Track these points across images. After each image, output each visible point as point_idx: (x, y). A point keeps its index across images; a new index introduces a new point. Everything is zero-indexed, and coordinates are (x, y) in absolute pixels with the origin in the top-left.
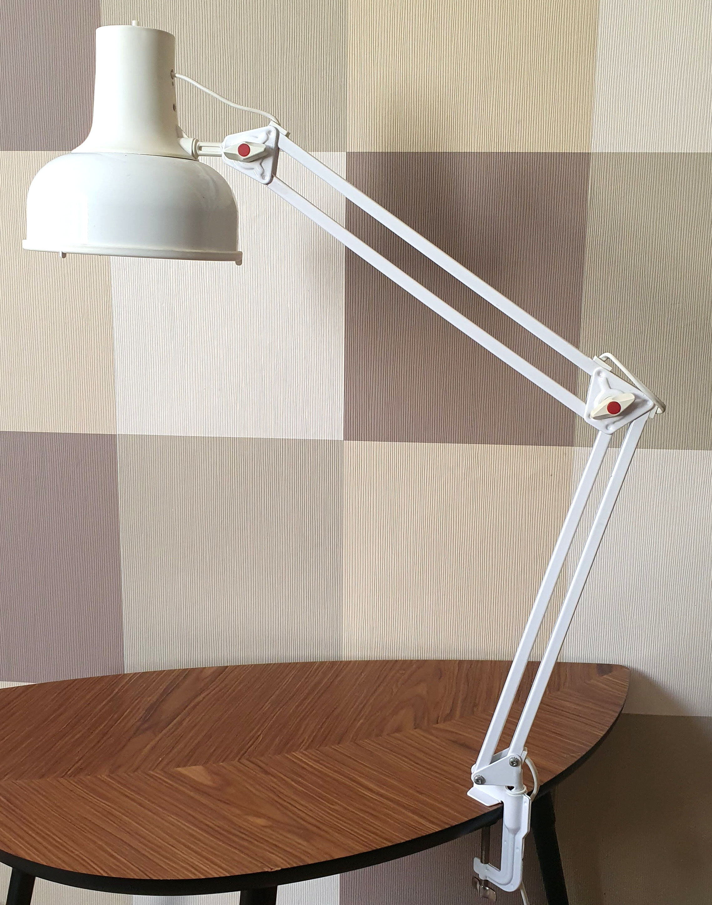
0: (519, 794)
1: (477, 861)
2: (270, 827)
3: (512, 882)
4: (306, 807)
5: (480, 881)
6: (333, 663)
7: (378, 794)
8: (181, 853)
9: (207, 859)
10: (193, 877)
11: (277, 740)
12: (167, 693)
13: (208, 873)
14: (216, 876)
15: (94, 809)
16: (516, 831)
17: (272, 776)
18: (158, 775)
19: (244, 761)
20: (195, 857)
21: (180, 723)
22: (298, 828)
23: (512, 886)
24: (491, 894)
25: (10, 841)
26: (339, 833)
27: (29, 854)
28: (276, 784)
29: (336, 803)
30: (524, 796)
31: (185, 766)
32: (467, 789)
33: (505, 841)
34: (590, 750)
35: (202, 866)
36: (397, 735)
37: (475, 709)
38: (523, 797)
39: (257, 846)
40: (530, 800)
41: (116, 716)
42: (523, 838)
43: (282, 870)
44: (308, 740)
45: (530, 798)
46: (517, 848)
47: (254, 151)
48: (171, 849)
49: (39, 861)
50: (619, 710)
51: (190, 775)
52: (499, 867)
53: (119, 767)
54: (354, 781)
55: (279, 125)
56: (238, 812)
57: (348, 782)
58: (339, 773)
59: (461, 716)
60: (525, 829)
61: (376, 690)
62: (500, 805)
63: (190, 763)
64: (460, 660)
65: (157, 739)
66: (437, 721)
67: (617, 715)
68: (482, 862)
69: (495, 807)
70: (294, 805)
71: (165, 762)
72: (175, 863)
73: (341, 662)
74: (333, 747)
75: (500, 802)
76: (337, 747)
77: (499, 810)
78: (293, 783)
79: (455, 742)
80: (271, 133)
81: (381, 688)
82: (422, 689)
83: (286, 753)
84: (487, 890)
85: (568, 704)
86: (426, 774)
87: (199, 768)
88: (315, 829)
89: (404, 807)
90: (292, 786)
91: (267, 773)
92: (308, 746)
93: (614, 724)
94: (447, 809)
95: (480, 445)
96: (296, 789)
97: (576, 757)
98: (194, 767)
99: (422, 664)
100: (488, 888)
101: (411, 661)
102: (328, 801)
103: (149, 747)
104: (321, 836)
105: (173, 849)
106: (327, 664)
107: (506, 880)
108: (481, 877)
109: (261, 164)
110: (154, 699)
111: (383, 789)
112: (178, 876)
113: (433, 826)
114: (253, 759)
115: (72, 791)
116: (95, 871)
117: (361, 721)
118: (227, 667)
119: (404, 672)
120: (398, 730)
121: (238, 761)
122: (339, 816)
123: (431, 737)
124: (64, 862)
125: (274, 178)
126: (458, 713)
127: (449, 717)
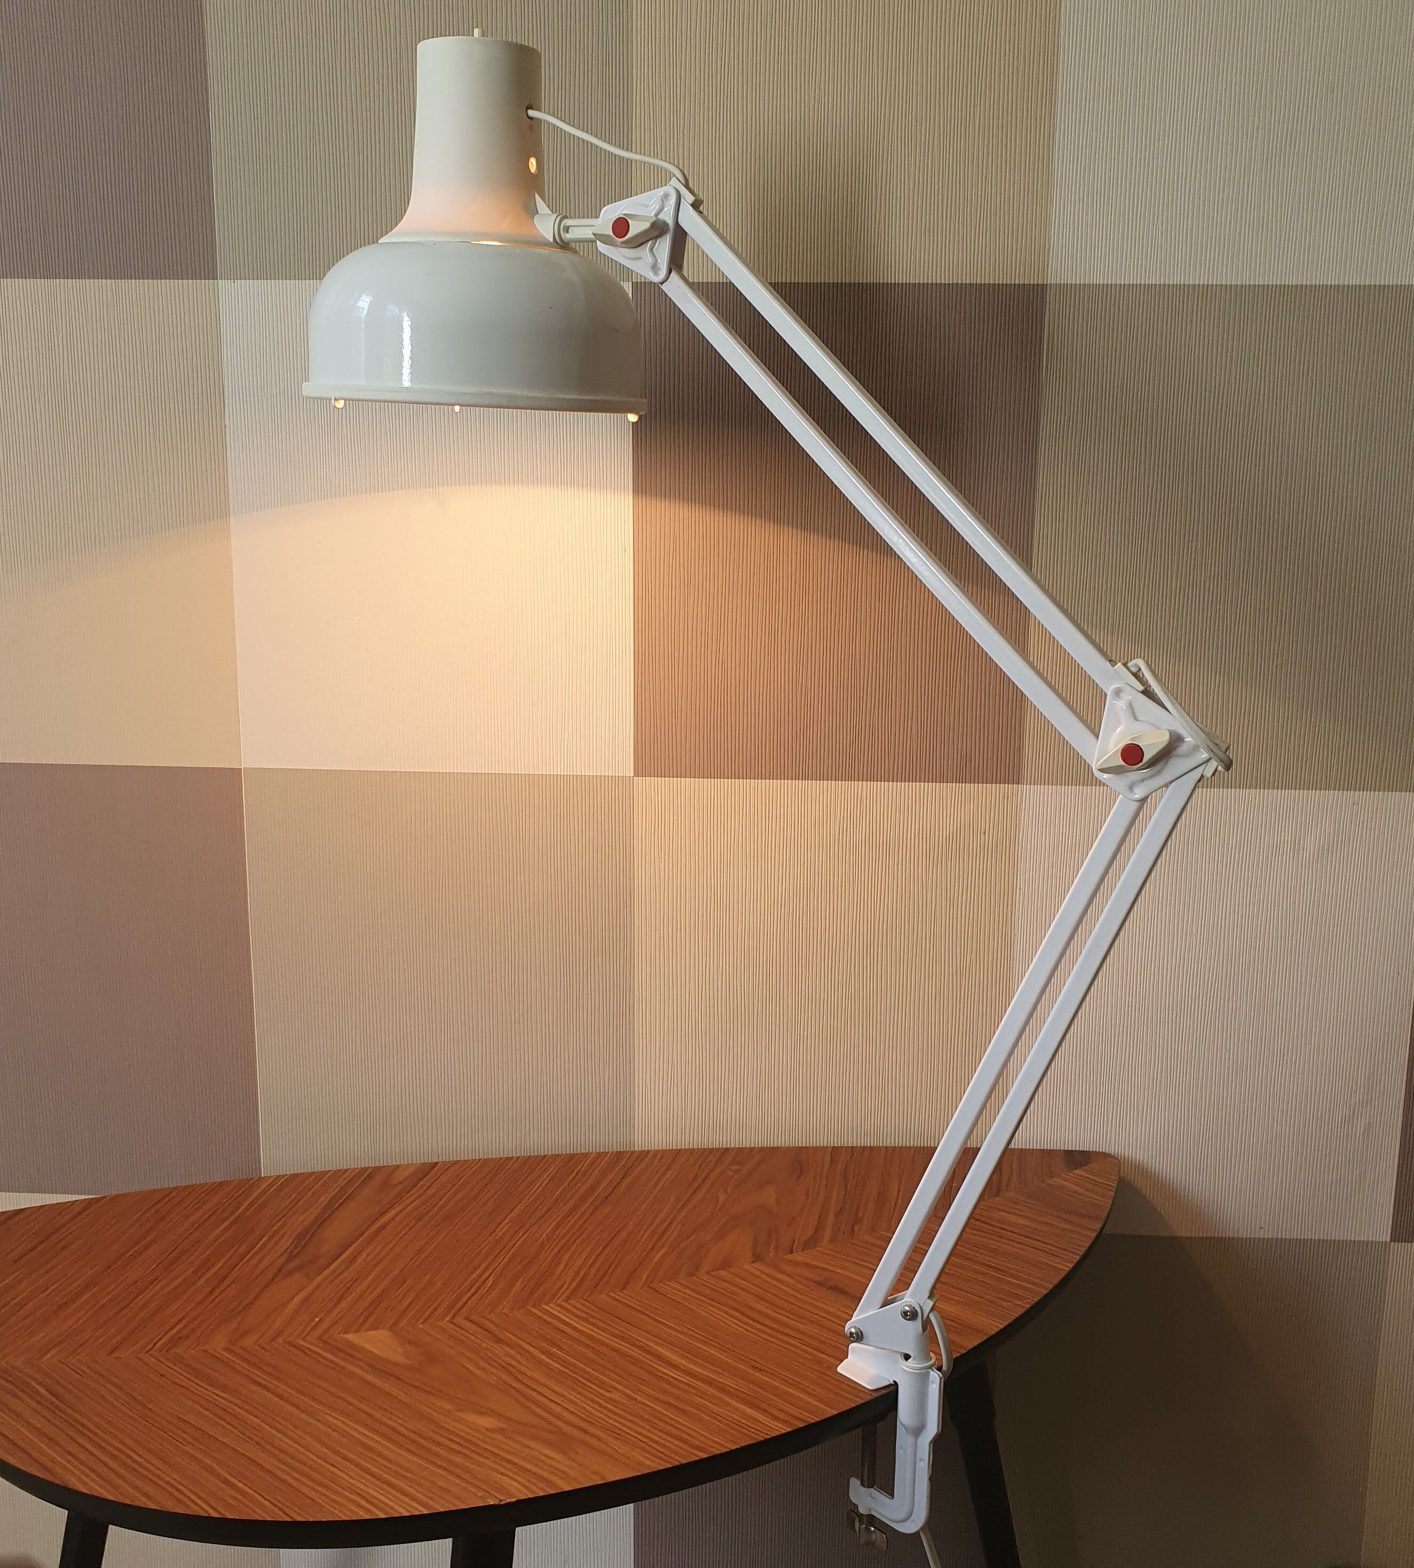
0: (921, 1369)
1: (855, 1483)
2: (501, 1431)
3: (912, 1518)
4: (563, 1396)
5: (860, 1516)
6: (619, 1155)
7: (687, 1372)
8: (346, 1477)
9: (389, 1484)
10: (367, 1517)
11: (518, 1285)
12: (332, 1209)
13: (392, 1508)
14: (406, 1514)
15: (201, 1406)
16: (918, 1430)
17: (508, 1345)
18: (311, 1347)
19: (459, 1320)
20: (371, 1482)
21: (353, 1259)
22: (550, 1432)
23: (913, 1524)
24: (878, 1537)
25: (53, 1460)
26: (616, 1439)
27: (85, 1483)
28: (515, 1359)
29: (614, 1388)
30: (932, 1372)
31: (357, 1331)
32: (836, 1362)
33: (901, 1448)
34: (1046, 1295)
35: (383, 1498)
36: (722, 1273)
37: (856, 1228)
38: (928, 1373)
39: (477, 1463)
40: (941, 1379)
41: (243, 1248)
42: (931, 1442)
43: (518, 1501)
44: (570, 1284)
45: (941, 1375)
46: (921, 1460)
47: (635, 228)
48: (329, 1470)
49: (101, 1494)
50: (1098, 1226)
51: (368, 1346)
52: (890, 1493)
53: (247, 1333)
54: (648, 1352)
55: (687, 186)
56: (448, 1407)
57: (636, 1353)
58: (622, 1338)
59: (832, 1240)
60: (932, 1428)
61: (689, 1200)
62: (892, 1388)
63: (367, 1326)
64: (834, 1147)
65: (313, 1286)
66: (792, 1249)
67: (1094, 1235)
68: (863, 1484)
69: (884, 1392)
70: (542, 1391)
71: (325, 1325)
72: (336, 1493)
73: (634, 1152)
74: (613, 1295)
75: (892, 1382)
76: (619, 1295)
77: (890, 1395)
78: (543, 1357)
79: (819, 1283)
80: (669, 198)
81: (699, 1195)
82: (769, 1196)
83: (534, 1306)
84: (871, 1531)
85: (1013, 1218)
86: (769, 1339)
87: (383, 1335)
88: (576, 1433)
89: (729, 1393)
90: (540, 1362)
91: (499, 1340)
92: (572, 1293)
93: (1089, 1250)
94: (802, 1396)
95: (864, 783)
96: (547, 1366)
97: (1023, 1307)
98: (372, 1332)
99: (769, 1153)
100: (872, 1529)
101: (752, 1149)
102: (602, 1385)
103: (297, 1300)
104: (586, 1444)
105: (333, 1469)
106: (609, 1155)
107: (902, 1515)
108: (862, 1510)
109: (651, 250)
110: (310, 1219)
111: (695, 1363)
112: (340, 1515)
113: (776, 1423)
114: (474, 1317)
115: (162, 1375)
116: (196, 1507)
117: (663, 1251)
118: (436, 1164)
119: (738, 1167)
120: (726, 1264)
121: (451, 1322)
122: (619, 1412)
123: (780, 1276)
124: (145, 1494)
125: (674, 275)
126: (827, 1235)
127: (811, 1243)
